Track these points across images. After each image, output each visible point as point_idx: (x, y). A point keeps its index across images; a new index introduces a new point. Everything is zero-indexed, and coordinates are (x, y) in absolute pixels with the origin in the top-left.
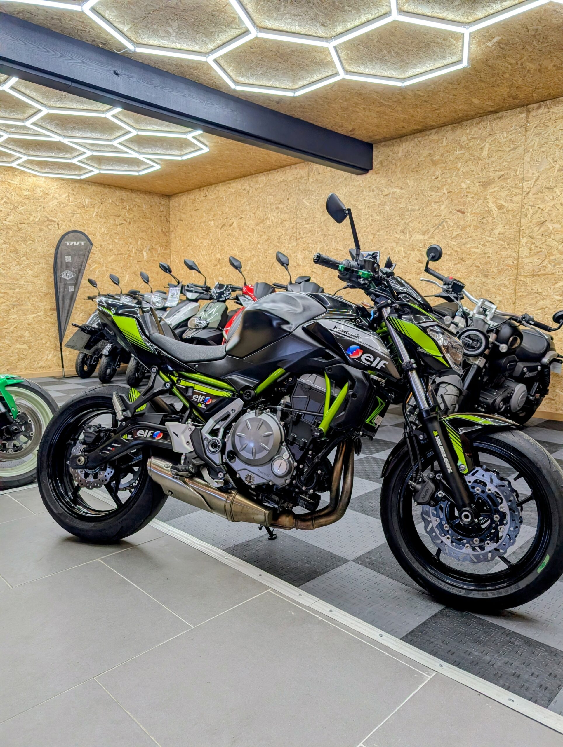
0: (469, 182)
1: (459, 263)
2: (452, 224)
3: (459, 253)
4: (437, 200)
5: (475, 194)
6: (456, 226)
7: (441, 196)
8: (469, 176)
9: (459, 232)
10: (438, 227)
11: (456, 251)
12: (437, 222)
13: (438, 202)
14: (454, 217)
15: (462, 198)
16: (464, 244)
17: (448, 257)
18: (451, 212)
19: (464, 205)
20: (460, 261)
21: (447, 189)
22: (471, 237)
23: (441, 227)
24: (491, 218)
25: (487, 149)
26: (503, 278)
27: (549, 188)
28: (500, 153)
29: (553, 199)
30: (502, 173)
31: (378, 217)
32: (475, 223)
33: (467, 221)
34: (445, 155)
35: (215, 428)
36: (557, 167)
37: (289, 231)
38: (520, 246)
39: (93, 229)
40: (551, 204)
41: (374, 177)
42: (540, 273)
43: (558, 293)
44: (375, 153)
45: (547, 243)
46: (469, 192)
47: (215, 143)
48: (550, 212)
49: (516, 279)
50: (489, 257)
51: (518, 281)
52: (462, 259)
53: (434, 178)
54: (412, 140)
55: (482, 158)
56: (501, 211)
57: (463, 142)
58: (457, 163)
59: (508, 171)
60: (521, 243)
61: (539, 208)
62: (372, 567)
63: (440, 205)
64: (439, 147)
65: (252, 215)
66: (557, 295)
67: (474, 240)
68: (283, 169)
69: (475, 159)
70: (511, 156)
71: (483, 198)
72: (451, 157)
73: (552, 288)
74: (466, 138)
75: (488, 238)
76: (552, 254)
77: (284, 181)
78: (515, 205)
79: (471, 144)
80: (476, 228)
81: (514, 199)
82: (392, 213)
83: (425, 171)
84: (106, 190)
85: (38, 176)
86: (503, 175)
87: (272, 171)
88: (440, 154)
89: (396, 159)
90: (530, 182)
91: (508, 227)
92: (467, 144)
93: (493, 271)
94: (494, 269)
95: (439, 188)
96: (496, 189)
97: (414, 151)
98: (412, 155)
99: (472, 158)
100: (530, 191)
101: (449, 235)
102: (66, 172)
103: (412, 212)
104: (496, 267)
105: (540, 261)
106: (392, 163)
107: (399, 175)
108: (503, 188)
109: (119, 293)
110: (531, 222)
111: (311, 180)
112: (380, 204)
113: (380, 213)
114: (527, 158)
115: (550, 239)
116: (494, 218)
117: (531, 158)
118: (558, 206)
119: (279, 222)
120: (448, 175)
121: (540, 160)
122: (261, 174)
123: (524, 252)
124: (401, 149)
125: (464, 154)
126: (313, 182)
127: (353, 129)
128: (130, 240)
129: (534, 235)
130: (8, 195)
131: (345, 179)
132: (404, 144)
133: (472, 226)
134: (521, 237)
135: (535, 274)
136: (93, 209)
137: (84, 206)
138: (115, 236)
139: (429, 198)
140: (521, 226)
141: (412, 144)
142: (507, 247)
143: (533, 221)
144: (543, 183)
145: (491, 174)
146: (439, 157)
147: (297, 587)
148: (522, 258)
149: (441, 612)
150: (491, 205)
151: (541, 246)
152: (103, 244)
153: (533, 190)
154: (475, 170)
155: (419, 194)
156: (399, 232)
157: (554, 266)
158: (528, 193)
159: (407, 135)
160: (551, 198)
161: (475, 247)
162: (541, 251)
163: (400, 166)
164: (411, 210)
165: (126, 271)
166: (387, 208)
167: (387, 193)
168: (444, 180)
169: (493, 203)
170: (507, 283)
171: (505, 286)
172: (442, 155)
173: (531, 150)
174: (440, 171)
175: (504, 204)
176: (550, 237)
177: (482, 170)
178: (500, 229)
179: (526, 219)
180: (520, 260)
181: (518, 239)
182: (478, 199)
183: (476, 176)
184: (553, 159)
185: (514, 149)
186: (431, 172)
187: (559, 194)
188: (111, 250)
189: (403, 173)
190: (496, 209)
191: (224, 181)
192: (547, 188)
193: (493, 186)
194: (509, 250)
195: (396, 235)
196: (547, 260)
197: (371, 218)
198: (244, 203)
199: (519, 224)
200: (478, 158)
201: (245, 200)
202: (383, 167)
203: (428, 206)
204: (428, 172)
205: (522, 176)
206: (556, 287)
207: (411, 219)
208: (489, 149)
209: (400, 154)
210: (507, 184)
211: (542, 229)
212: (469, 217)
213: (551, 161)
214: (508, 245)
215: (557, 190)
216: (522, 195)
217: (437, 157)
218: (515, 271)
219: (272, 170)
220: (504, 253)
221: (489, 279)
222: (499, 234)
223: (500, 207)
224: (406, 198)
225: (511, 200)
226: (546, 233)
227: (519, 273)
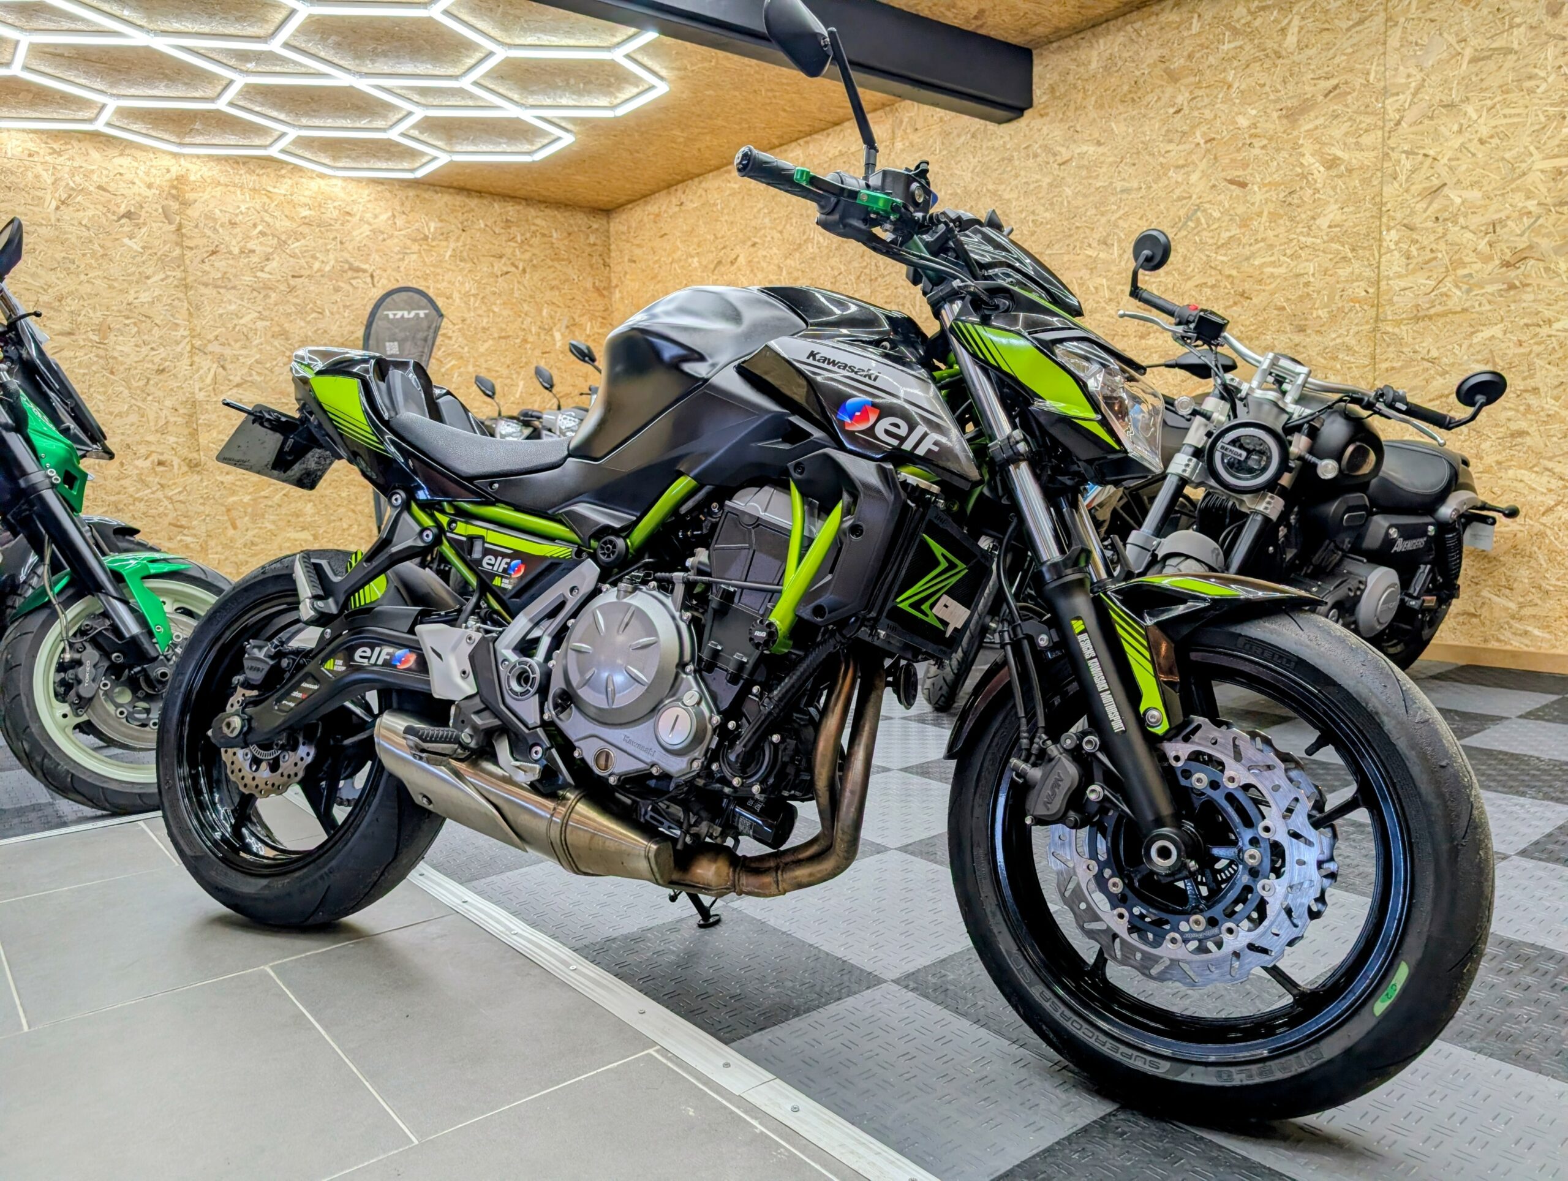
0: (1254, 112)
1: (1235, 303)
2: (1216, 214)
3: (1236, 281)
4: (1181, 162)
5: (1270, 139)
6: (1227, 218)
7: (1191, 152)
8: (1255, 98)
9: (1235, 231)
10: (1185, 224)
11: (1229, 276)
12: (1182, 213)
13: (1183, 166)
14: (1222, 196)
15: (1239, 150)
16: (1248, 259)
17: (1209, 291)
18: (1214, 186)
19: (1245, 165)
20: (1238, 298)
21: (1204, 134)
22: (1263, 240)
23: (1191, 224)
24: (1311, 192)
25: (1296, 29)
26: (1343, 331)
27: (1450, 106)
28: (1327, 37)
29: (1460, 131)
30: (1333, 82)
31: (1047, 215)
32: (1271, 207)
33: (1253, 204)
34: (1198, 55)
35: (529, 637)
36: (1468, 53)
37: (855, 264)
38: (1383, 251)
39: (445, 284)
40: (1457, 142)
41: (1037, 123)
42: (1432, 311)
43: (1479, 357)
44: (1037, 70)
45: (1448, 237)
46: (1256, 136)
47: (679, 69)
48: (1453, 163)
49: (1375, 330)
50: (1307, 284)
51: (1378, 335)
52: (1242, 295)
53: (1171, 111)
54: (1119, 30)
55: (1284, 53)
56: (1333, 172)
57: (1238, 21)
58: (1225, 70)
59: (1348, 77)
60: (1385, 244)
61: (1425, 155)
62: (941, 997)
63: (1188, 174)
64: (1183, 39)
65: (777, 235)
66: (1478, 361)
67: (1271, 246)
68: (838, 128)
69: (1267, 56)
70: (1354, 41)
71: (1288, 146)
72: (1210, 58)
73: (1464, 347)
74: (1245, 11)
75: (1303, 239)
76: (1463, 264)
77: (841, 154)
78: (1366, 154)
79: (1257, 23)
80: (1274, 217)
81: (1366, 140)
82: (1080, 201)
83: (1151, 98)
84: (473, 203)
85: (330, 177)
86: (1336, 87)
87: (815, 136)
88: (1185, 54)
89: (1086, 76)
90: (1401, 97)
91: (1352, 209)
92: (1248, 24)
93: (1319, 317)
94: (1320, 312)
95: (1184, 133)
96: (1321, 121)
97: (1126, 55)
98: (1120, 63)
99: (1261, 54)
100: (1402, 118)
101: (1210, 241)
102: (384, 165)
103: (1125, 196)
104: (1326, 306)
105: (1433, 283)
106: (1075, 87)
107: (1093, 114)
108: (1337, 116)
109: (496, 415)
110: (1407, 191)
111: (899, 145)
112: (1051, 185)
113: (1052, 204)
114: (1394, 41)
115: (1457, 228)
116: (1316, 191)
117: (1402, 39)
118: (1474, 146)
119: (834, 247)
120: (1206, 101)
121: (1425, 40)
122: (794, 144)
123: (1393, 264)
124: (1095, 53)
125: (1241, 47)
126: (903, 150)
127: (982, 12)
128: (526, 307)
129: (1417, 221)
130: (267, 218)
131: (973, 136)
132: (1101, 41)
133: (1265, 214)
134: (1384, 228)
135: (1421, 314)
136: (444, 243)
137: (426, 238)
138: (492, 299)
139: (1161, 159)
140: (1382, 204)
141: (1121, 38)
142: (1350, 255)
143: (1413, 188)
144: (1433, 95)
145: (1307, 88)
146: (1182, 61)
147: (726, 1044)
148: (1388, 278)
149: (1102, 1125)
150: (1308, 159)
151: (1434, 246)
152: (466, 316)
153: (1410, 116)
154: (1268, 84)
155: (1138, 153)
156: (1095, 244)
157: (1469, 291)
158: (1398, 123)
159: (1107, 21)
160: (1456, 128)
161: (1273, 264)
162: (1435, 258)
163: (1093, 92)
164: (1122, 191)
165: (518, 373)
166: (1068, 191)
167: (1066, 157)
168: (1196, 113)
169: (1312, 155)
170: (1353, 342)
171: (1349, 349)
172: (1190, 57)
173: (1402, 20)
174: (1187, 95)
175: (1339, 154)
176: (1455, 223)
177: (1284, 82)
178: (1331, 216)
179: (1396, 185)
180: (1383, 283)
181: (1376, 235)
182: (1278, 150)
183: (1272, 97)
184: (1457, 35)
185: (1361, 22)
186: (1166, 98)
187: (1474, 116)
188: (484, 329)
189: (1102, 106)
190: (1322, 169)
191: (718, 168)
192: (1444, 106)
193: (1312, 114)
194: (1356, 264)
195: (1089, 252)
196: (1449, 279)
197: (1031, 218)
198: (759, 211)
199: (1378, 199)
200: (1276, 52)
201: (760, 205)
202: (1055, 98)
203: (1159, 177)
204: (1159, 98)
205: (1382, 84)
206: (1475, 340)
207: (1121, 212)
208: (1301, 28)
209: (1094, 65)
210: (1347, 106)
211: (1435, 206)
212: (1258, 195)
213: (1452, 40)
214: (1353, 250)
215: (1470, 110)
216: (1383, 128)
217: (1178, 63)
218: (1372, 312)
219: (816, 132)
220: (1344, 272)
221: (1309, 336)
222: (1330, 227)
223: (1331, 163)
224: (1111, 165)
225: (1357, 143)
226: (1446, 215)
227: (1381, 316)
